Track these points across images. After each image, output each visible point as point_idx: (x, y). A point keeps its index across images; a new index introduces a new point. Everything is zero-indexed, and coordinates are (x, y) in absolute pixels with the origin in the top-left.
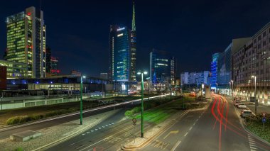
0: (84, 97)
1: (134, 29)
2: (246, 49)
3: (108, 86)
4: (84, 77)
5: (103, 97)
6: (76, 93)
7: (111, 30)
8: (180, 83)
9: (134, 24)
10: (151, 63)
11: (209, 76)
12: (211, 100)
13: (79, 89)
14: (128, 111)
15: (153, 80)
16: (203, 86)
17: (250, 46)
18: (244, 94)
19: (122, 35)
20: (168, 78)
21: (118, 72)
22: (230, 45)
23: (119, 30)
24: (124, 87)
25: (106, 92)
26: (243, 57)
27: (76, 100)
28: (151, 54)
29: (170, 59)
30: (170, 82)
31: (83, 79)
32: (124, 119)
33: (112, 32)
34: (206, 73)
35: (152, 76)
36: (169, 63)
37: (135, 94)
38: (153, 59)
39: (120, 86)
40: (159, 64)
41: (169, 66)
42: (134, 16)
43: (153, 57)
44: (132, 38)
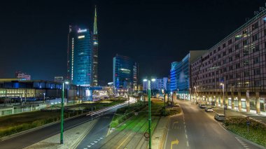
0: (43, 106)
1: (95, 32)
2: (203, 60)
3: (71, 92)
4: (67, 83)
7: (71, 30)
8: (141, 88)
9: (95, 27)
11: (168, 82)
13: (32, 96)
15: (116, 84)
16: (163, 91)
17: (206, 58)
19: (83, 36)
20: (131, 84)
22: (187, 57)
23: (80, 31)
24: (88, 93)
25: (68, 98)
27: (32, 109)
28: (114, 59)
30: (132, 87)
33: (71, 32)
34: (165, 80)
36: (131, 69)
38: (117, 64)
39: (85, 92)
40: (122, 69)
41: (132, 72)
42: (95, 19)
43: (117, 61)
44: (94, 41)
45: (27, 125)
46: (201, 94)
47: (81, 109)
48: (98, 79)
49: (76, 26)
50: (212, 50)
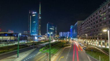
0: (16, 43)
1: (40, 13)
3: (29, 38)
4: (20, 34)
5: (26, 42)
6: (11, 41)
7: (30, 13)
8: (59, 36)
9: (40, 11)
11: (69, 34)
12: (71, 43)
13: (13, 39)
14: (41, 49)
17: (83, 24)
18: (82, 40)
19: (35, 15)
20: (54, 34)
21: (33, 31)
22: (77, 23)
23: (34, 13)
24: (36, 38)
25: (27, 40)
26: (81, 27)
27: (12, 44)
28: (48, 24)
30: (55, 36)
31: (20, 35)
32: (39, 53)
36: (55, 28)
37: (41, 41)
38: (48, 26)
39: (34, 38)
40: (51, 28)
41: (55, 29)
42: (40, 8)
43: (48, 25)
44: (39, 17)
45: (7, 50)
46: (81, 38)
47: (31, 44)
48: (41, 32)
49: (32, 11)
50: (85, 21)
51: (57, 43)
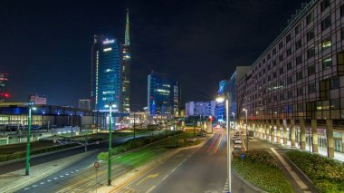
0: (46, 136)
1: (127, 43)
2: (247, 78)
3: (86, 119)
4: (34, 109)
5: (77, 134)
7: (95, 41)
9: (127, 37)
10: (149, 89)
12: (212, 135)
13: (39, 123)
15: (151, 110)
17: (250, 76)
19: (110, 49)
20: (170, 108)
21: (104, 99)
22: (235, 73)
23: (107, 42)
25: (81, 127)
26: (245, 87)
28: (149, 77)
29: (173, 84)
30: (173, 113)
33: (97, 44)
35: (151, 105)
36: (171, 89)
37: (124, 129)
38: (152, 84)
39: (105, 118)
40: (159, 90)
41: (172, 93)
42: (127, 26)
44: (125, 55)
48: (130, 102)
49: (103, 36)
51: (166, 136)
